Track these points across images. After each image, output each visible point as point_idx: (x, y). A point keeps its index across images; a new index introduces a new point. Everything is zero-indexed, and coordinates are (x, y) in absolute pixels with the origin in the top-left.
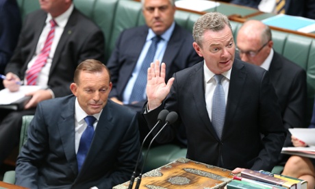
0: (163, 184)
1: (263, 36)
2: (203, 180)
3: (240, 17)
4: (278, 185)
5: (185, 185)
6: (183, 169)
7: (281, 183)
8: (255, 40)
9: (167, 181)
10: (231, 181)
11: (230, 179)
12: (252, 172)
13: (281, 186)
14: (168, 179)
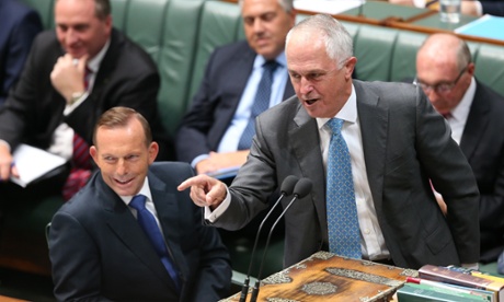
0: (295, 295)
1: (460, 56)
2: (358, 285)
3: (401, 21)
4: (479, 288)
5: (329, 295)
6: (324, 270)
7: (483, 285)
8: (448, 64)
9: (299, 290)
10: (403, 285)
11: (401, 283)
12: (435, 269)
13: (484, 289)
14: (302, 287)
